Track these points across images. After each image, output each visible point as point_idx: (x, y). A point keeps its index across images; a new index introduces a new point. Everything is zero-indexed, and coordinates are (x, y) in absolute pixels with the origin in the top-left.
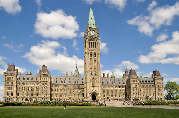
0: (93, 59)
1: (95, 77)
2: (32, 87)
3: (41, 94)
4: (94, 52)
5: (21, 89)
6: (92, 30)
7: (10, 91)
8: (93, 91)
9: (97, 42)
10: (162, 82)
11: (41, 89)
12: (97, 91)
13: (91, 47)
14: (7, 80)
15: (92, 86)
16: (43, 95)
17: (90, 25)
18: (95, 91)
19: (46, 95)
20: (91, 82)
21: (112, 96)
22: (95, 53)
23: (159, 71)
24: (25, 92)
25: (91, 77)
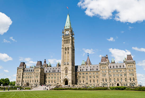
0: (67, 52)
1: (67, 66)
2: (31, 76)
3: (35, 81)
5: (25, 78)
6: (67, 31)
7: (19, 79)
8: (65, 77)
9: (69, 39)
10: (133, 66)
11: (35, 77)
12: (69, 78)
13: (66, 43)
14: (18, 72)
15: (65, 73)
16: (36, 81)
17: (66, 27)
18: (67, 78)
19: (38, 81)
20: (65, 71)
21: (90, 81)
22: (68, 47)
23: (131, 55)
24: (27, 79)
25: (64, 67)
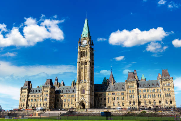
0: (84, 67)
1: (84, 85)
2: (38, 98)
3: (43, 104)
4: (85, 60)
6: (85, 40)
7: (22, 103)
8: (82, 99)
10: (170, 84)
11: (43, 100)
13: (82, 56)
14: (22, 93)
15: (81, 94)
17: (83, 35)
19: (46, 105)
20: (81, 91)
21: (114, 104)
